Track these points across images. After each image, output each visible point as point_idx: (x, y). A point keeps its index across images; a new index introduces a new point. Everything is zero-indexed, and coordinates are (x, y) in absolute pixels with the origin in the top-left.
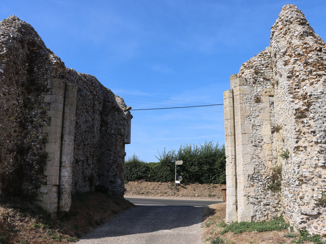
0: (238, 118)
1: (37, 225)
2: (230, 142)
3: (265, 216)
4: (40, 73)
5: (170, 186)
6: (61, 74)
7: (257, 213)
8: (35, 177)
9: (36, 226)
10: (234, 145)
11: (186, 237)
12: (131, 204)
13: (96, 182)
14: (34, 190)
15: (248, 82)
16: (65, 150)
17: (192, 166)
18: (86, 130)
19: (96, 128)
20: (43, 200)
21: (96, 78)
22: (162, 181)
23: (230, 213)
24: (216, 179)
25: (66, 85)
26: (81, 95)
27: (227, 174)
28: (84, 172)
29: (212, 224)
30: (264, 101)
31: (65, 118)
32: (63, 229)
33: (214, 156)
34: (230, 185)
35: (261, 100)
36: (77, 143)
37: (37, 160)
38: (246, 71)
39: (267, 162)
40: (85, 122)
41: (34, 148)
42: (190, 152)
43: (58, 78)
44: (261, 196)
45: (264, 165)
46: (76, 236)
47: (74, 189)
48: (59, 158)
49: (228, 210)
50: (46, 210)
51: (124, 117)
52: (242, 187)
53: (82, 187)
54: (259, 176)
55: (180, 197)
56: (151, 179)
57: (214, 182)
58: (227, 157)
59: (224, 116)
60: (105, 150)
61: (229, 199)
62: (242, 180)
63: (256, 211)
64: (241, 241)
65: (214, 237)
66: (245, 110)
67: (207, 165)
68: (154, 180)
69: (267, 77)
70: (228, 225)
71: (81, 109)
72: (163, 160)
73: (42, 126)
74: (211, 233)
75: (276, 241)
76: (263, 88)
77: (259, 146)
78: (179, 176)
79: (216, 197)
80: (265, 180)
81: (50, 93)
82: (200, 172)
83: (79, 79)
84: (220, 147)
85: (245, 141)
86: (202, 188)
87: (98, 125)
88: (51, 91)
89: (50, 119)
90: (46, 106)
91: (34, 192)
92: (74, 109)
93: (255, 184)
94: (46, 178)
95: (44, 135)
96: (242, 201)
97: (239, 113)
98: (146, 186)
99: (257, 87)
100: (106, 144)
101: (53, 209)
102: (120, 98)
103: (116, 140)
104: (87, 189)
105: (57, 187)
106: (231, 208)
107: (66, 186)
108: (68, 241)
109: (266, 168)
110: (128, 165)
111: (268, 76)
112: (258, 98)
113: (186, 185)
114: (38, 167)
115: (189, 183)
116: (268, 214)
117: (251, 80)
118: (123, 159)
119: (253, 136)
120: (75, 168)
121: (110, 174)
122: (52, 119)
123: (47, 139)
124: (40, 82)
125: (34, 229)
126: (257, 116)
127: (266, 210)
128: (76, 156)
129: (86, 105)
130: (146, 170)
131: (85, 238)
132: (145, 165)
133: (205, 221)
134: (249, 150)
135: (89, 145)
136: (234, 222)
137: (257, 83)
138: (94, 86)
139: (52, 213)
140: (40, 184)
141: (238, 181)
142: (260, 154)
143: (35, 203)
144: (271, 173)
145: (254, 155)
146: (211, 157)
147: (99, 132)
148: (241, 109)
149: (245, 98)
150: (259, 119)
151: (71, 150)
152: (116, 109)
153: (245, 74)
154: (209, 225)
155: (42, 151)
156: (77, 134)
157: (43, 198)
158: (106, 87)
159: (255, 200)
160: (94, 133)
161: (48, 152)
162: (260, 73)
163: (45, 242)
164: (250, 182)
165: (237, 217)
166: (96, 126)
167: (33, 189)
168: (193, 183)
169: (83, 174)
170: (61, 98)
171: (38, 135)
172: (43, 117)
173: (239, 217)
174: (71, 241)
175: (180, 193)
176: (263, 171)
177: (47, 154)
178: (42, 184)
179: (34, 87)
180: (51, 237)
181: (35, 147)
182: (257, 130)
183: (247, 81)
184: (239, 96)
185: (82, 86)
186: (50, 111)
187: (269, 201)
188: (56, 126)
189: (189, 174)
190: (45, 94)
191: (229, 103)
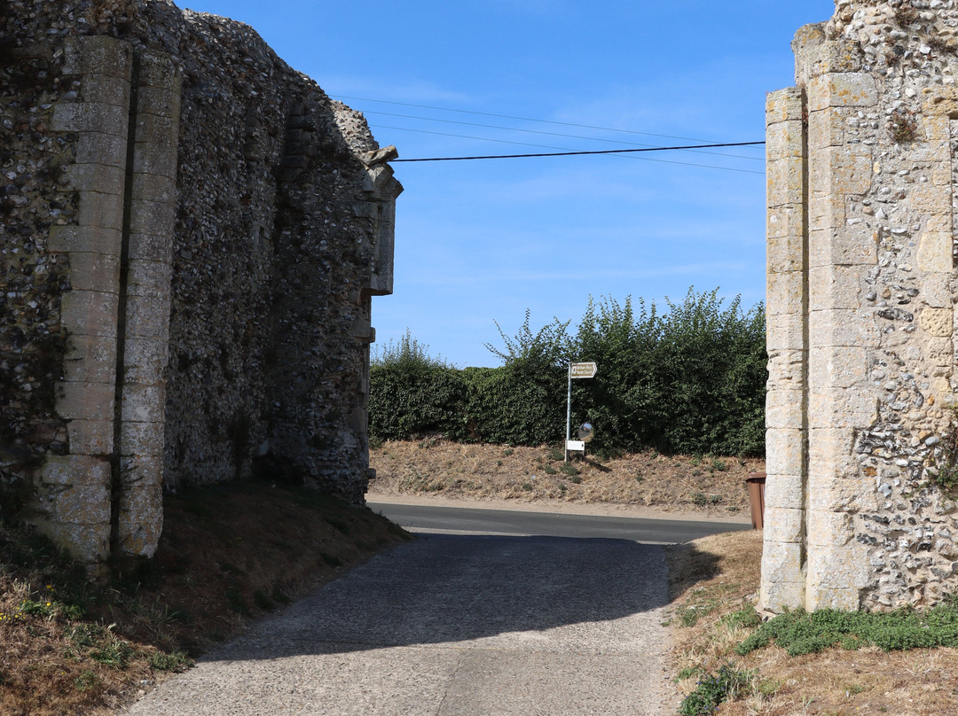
0: (821, 202)
1: (36, 605)
2: (786, 299)
3: (912, 589)
4: (32, 15)
5: (546, 461)
6: (117, 17)
7: (883, 579)
8: (22, 425)
9: (30, 612)
10: (801, 310)
11: (604, 662)
12: (395, 529)
13: (260, 443)
14: (22, 475)
15: (868, 58)
16: (138, 321)
17: (631, 383)
18: (218, 241)
19: (258, 234)
20: (55, 511)
21: (255, 35)
22: (514, 441)
23: (775, 574)
24: (726, 436)
25: (137, 64)
26: (198, 102)
27: (768, 423)
28: (211, 403)
29: (706, 613)
30: (928, 135)
31: (135, 193)
32: (132, 623)
33: (719, 347)
34: (781, 466)
35: (917, 132)
36: (185, 292)
37: (29, 357)
38: (862, 14)
39: (931, 378)
40: (213, 207)
41: (16, 312)
42: (626, 330)
43: (104, 34)
44: (900, 513)
45: (917, 391)
46: (181, 650)
47: (174, 470)
48: (114, 350)
49: (768, 564)
50: (67, 551)
51: (369, 189)
52: (828, 476)
53: (205, 461)
54: (897, 436)
55: (582, 504)
56: (470, 432)
57: (719, 448)
58: (773, 356)
59: (767, 191)
60: (293, 317)
61: (774, 518)
62: (828, 448)
63: (881, 570)
64: (814, 684)
65: (713, 665)
66: (850, 172)
67: (690, 382)
68: (484, 437)
69: (944, 38)
70: (767, 618)
71: (197, 157)
72: (518, 360)
73: (47, 226)
74: (701, 650)
75: (952, 687)
76: (927, 82)
77: (902, 315)
78: (583, 422)
79: (723, 508)
80: (919, 452)
81: (74, 94)
82: (663, 410)
83: (191, 38)
84: (746, 314)
85: (847, 296)
86: (669, 471)
87: (267, 218)
88: (79, 89)
89: (76, 197)
90: (62, 146)
91: (19, 483)
92: (169, 158)
93: (879, 466)
94: (65, 427)
95: (54, 261)
96: (824, 527)
97: (827, 181)
98: (452, 459)
99: (903, 77)
100: (298, 294)
101: (95, 547)
102: (353, 112)
103: (335, 279)
104: (225, 469)
105: (107, 464)
106: (781, 554)
107: (143, 459)
108: (153, 667)
109: (925, 405)
110: (384, 376)
111: (950, 36)
112: (904, 125)
113: (607, 458)
114: (32, 387)
115: (619, 451)
116: (924, 582)
117: (878, 48)
118: (365, 356)
119: (878, 275)
120: (178, 389)
121: (313, 413)
122: (84, 197)
123: (65, 277)
124: (33, 51)
125: (24, 623)
126: (897, 194)
127: (919, 567)
128: (181, 341)
129: (216, 142)
130: (454, 398)
131: (218, 659)
132: (448, 378)
133: (679, 601)
134: (861, 330)
135: (232, 300)
136: (791, 609)
137: (903, 62)
138: (250, 67)
139: (90, 562)
140: (41, 449)
141: (811, 452)
142: (903, 347)
143: (24, 524)
144: (944, 423)
145: (879, 354)
146: (708, 349)
147: (269, 248)
148: (836, 167)
149: (852, 120)
150: (904, 209)
151: (159, 321)
152: (337, 156)
153: (856, 23)
154: (695, 618)
155: (49, 322)
156: (184, 254)
157: (55, 505)
158: (297, 69)
159: (874, 525)
160: (250, 253)
161: (70, 327)
162: (918, 20)
163: (68, 671)
164: (859, 457)
165: (804, 589)
166: (256, 225)
167: (13, 468)
168: (636, 451)
169: (207, 411)
170: (117, 115)
171: (31, 262)
172: (48, 189)
173: (811, 592)
174: (162, 669)
175: (585, 488)
176: (914, 414)
177: (68, 334)
178: (49, 452)
179: (10, 71)
180: (88, 653)
181: (22, 310)
182: (896, 251)
183: (864, 53)
184: (828, 113)
185: (203, 65)
186: (74, 168)
187: (931, 534)
188: (102, 226)
189: (620, 417)
190: (53, 97)
191: (789, 139)
